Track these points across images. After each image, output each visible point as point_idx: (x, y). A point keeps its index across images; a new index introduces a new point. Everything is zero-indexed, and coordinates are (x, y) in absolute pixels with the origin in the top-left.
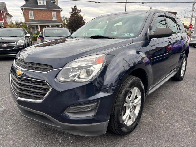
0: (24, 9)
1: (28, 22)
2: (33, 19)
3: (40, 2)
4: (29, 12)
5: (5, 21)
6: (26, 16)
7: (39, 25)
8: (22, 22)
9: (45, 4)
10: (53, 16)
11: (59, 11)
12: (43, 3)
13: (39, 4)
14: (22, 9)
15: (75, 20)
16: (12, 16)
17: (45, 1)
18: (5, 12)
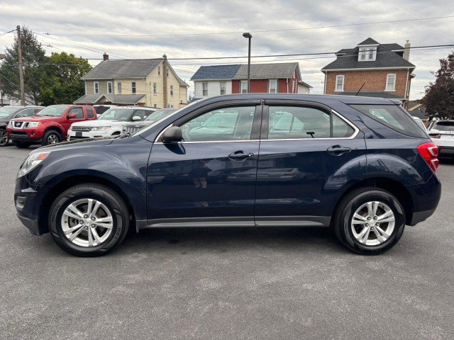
2: (342, 90)
3: (363, 57)
6: (329, 87)
9: (374, 58)
10: (387, 82)
11: (406, 70)
12: (371, 56)
13: (360, 59)
14: (324, 72)
15: (442, 89)
16: (311, 87)
17: (376, 52)
18: (295, 80)
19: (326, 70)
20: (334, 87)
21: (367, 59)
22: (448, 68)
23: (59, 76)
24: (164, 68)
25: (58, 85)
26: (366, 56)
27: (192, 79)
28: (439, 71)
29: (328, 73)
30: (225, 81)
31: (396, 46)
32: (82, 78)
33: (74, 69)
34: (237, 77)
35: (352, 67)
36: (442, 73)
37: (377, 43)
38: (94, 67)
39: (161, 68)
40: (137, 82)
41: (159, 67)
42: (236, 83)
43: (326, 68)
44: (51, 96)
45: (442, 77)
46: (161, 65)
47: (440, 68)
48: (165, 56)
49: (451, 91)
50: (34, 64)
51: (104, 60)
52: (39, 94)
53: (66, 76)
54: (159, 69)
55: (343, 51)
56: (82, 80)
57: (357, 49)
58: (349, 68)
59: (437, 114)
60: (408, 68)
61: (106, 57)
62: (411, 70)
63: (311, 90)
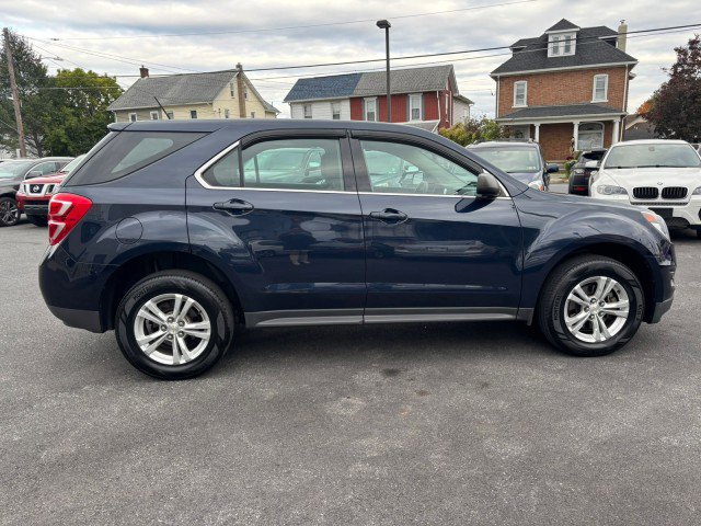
1: (508, 116)
2: (525, 106)
3: (556, 50)
4: (515, 86)
5: (443, 120)
6: (504, 97)
7: (537, 125)
8: (487, 121)
9: (573, 52)
10: (595, 88)
11: (623, 67)
12: (567, 49)
13: (550, 54)
14: (495, 78)
15: (681, 94)
16: (471, 103)
17: (574, 42)
18: (448, 93)
19: (498, 75)
20: (512, 101)
21: (561, 53)
22: (689, 61)
23: (72, 106)
24: (240, 85)
25: (73, 121)
26: (560, 49)
27: (286, 100)
28: (675, 67)
29: (502, 78)
30: (339, 101)
31: (603, 30)
32: (108, 109)
33: (94, 93)
34: (357, 93)
35: (539, 68)
36: (680, 69)
37: (576, 27)
38: (126, 89)
39: (236, 86)
40: (198, 110)
41: (232, 85)
42: (357, 104)
43: (497, 71)
44: (63, 140)
45: (679, 75)
46: (234, 80)
47: (676, 62)
48: (239, 66)
49: (694, 97)
50: (32, 91)
51: (143, 77)
52: (41, 138)
53: (82, 106)
54: (232, 87)
55: (521, 42)
56: (110, 112)
57: (545, 38)
58: (534, 68)
59: (673, 133)
60: (627, 63)
61: (144, 72)
62: (631, 67)
63: (472, 107)
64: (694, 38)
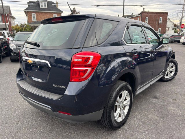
0: (28, 12)
1: (32, 23)
2: (36, 21)
3: (42, 6)
4: (32, 15)
5: (9, 23)
6: (29, 19)
8: (26, 24)
11: (60, 13)
14: (25, 12)
17: (47, 4)
18: (9, 15)
20: (32, 19)
21: (44, 7)
35: (38, 10)
43: (26, 9)
57: (38, 2)
63: (15, 20)
64: (74, 8)
